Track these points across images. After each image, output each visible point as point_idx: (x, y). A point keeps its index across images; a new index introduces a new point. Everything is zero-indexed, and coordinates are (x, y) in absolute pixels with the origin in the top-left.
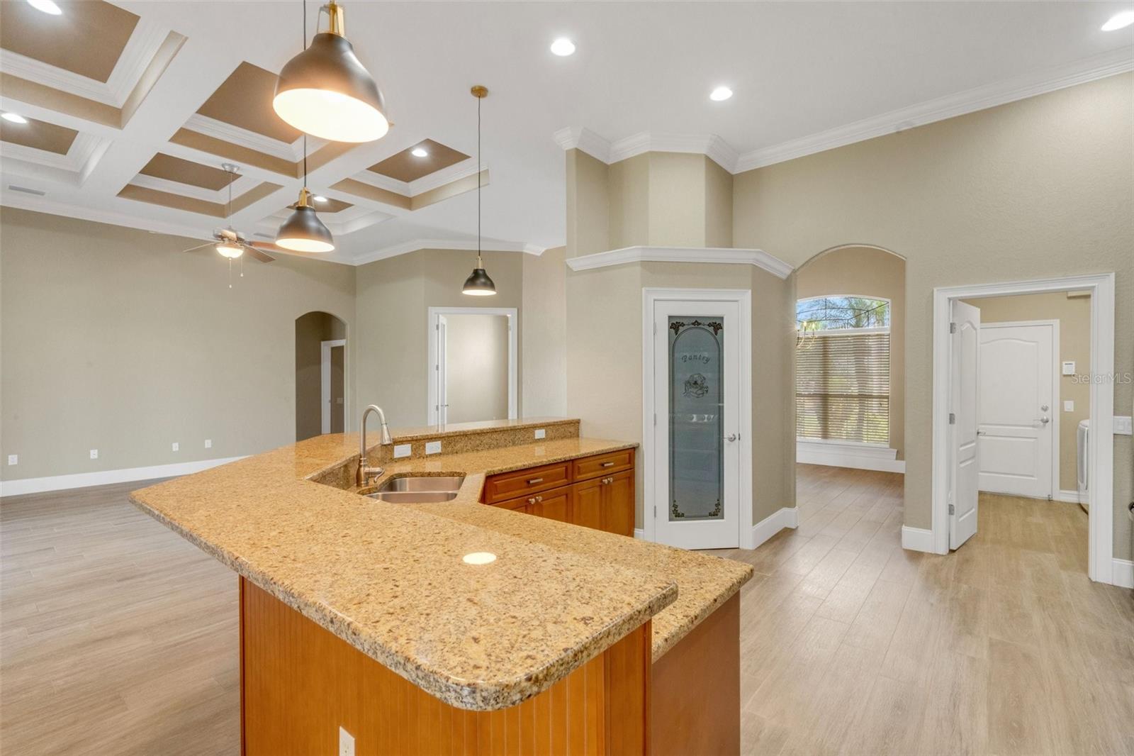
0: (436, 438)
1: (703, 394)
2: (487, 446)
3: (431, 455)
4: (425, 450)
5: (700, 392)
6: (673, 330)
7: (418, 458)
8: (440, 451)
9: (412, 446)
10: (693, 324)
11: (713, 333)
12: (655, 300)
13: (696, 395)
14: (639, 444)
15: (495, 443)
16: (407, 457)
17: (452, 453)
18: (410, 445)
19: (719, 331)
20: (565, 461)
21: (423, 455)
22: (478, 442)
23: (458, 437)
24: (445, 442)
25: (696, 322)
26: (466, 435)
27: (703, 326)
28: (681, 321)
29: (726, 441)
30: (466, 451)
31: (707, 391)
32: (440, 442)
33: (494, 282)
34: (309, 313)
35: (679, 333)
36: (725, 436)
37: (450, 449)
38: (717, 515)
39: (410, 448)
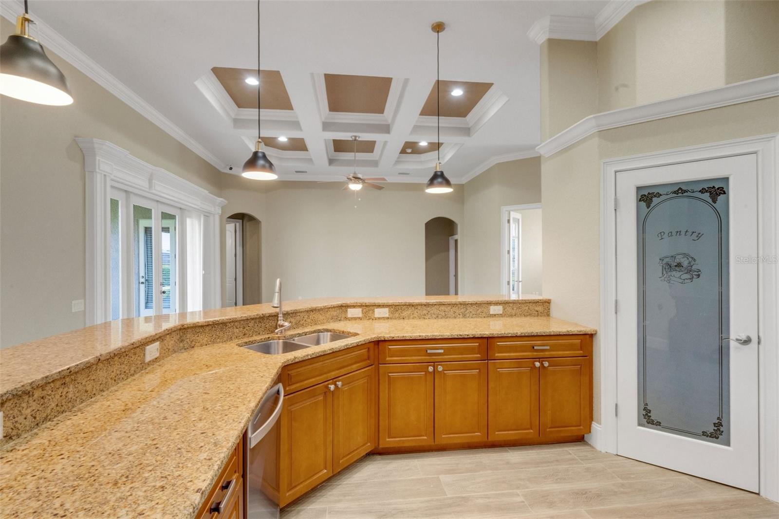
0: (383, 306)
1: (691, 279)
2: (435, 316)
3: (379, 318)
4: (374, 314)
5: (688, 276)
6: (643, 204)
7: (368, 319)
8: (387, 316)
9: (362, 311)
10: (675, 192)
11: (710, 200)
12: (616, 172)
13: (681, 281)
14: (596, 331)
15: (443, 314)
16: (359, 318)
17: (399, 318)
18: (361, 309)
19: (721, 198)
20: (482, 338)
21: (372, 318)
22: (425, 312)
23: (405, 307)
24: (392, 309)
25: (680, 190)
26: (413, 306)
27: (692, 194)
28: (655, 191)
29: (733, 344)
30: (413, 318)
31: (699, 276)
32: (387, 309)
33: (449, 179)
34: (432, 220)
35: (652, 205)
36: (733, 336)
37: (397, 315)
38: (717, 438)
39: (361, 311)
